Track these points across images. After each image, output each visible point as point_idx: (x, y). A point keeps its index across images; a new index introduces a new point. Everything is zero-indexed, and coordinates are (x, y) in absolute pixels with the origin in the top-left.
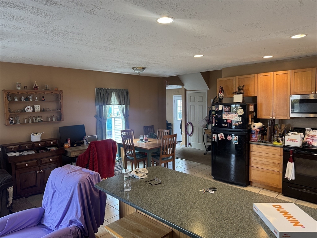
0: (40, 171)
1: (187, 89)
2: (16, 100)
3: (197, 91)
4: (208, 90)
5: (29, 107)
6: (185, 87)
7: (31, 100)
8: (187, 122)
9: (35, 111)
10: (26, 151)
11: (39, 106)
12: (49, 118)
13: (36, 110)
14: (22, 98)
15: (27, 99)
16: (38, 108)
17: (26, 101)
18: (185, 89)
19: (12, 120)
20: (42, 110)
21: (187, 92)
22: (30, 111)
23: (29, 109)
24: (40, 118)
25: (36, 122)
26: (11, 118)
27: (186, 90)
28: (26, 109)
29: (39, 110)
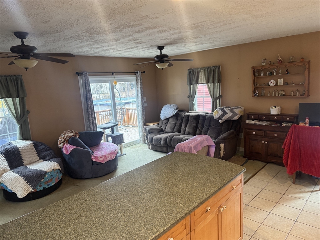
0: (265, 142)
2: (262, 74)
5: (272, 81)
7: (275, 74)
9: (278, 85)
10: (265, 122)
11: (282, 79)
12: (292, 93)
13: (279, 83)
14: (268, 72)
15: (271, 74)
16: (281, 82)
17: (270, 75)
19: (257, 92)
20: (286, 84)
22: (273, 85)
23: (272, 83)
24: (282, 92)
25: (279, 96)
26: (256, 91)
28: (270, 82)
29: (282, 83)
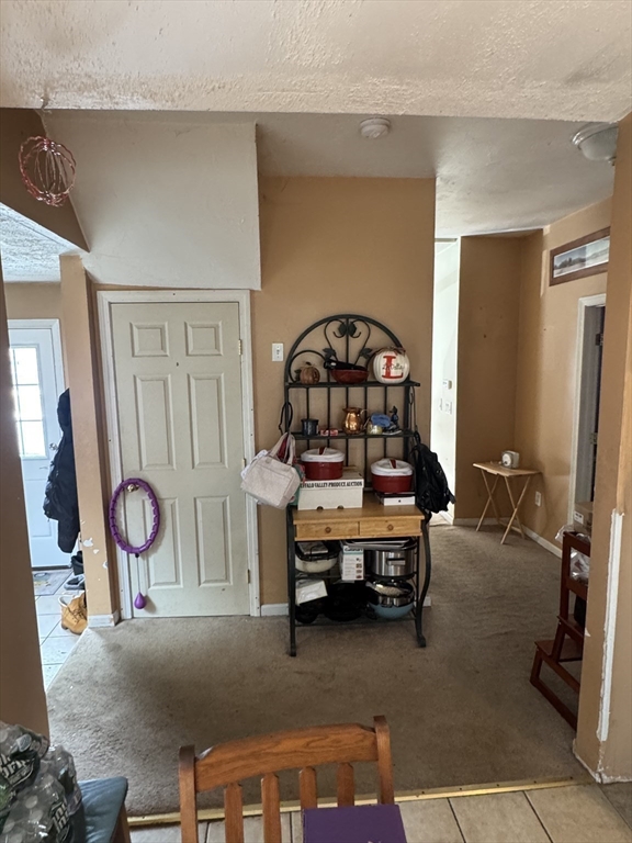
1: (102, 276)
3: (181, 296)
4: (252, 292)
6: (88, 261)
8: (116, 483)
18: (87, 273)
21: (104, 297)
27: (92, 287)
